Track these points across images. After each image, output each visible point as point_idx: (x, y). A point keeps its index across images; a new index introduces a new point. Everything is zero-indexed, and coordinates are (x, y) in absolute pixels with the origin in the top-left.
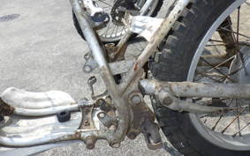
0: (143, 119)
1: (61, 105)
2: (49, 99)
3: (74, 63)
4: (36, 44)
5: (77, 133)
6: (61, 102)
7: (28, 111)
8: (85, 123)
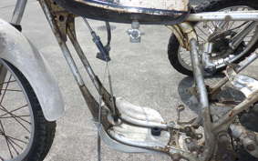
0: (226, 155)
1: (153, 121)
2: (145, 114)
3: (156, 83)
4: (127, 57)
5: (166, 148)
6: (153, 118)
7: (129, 119)
8: (172, 142)
